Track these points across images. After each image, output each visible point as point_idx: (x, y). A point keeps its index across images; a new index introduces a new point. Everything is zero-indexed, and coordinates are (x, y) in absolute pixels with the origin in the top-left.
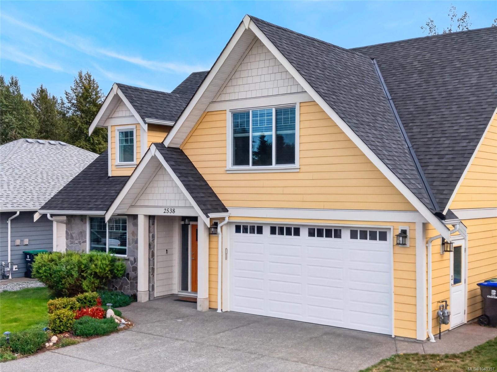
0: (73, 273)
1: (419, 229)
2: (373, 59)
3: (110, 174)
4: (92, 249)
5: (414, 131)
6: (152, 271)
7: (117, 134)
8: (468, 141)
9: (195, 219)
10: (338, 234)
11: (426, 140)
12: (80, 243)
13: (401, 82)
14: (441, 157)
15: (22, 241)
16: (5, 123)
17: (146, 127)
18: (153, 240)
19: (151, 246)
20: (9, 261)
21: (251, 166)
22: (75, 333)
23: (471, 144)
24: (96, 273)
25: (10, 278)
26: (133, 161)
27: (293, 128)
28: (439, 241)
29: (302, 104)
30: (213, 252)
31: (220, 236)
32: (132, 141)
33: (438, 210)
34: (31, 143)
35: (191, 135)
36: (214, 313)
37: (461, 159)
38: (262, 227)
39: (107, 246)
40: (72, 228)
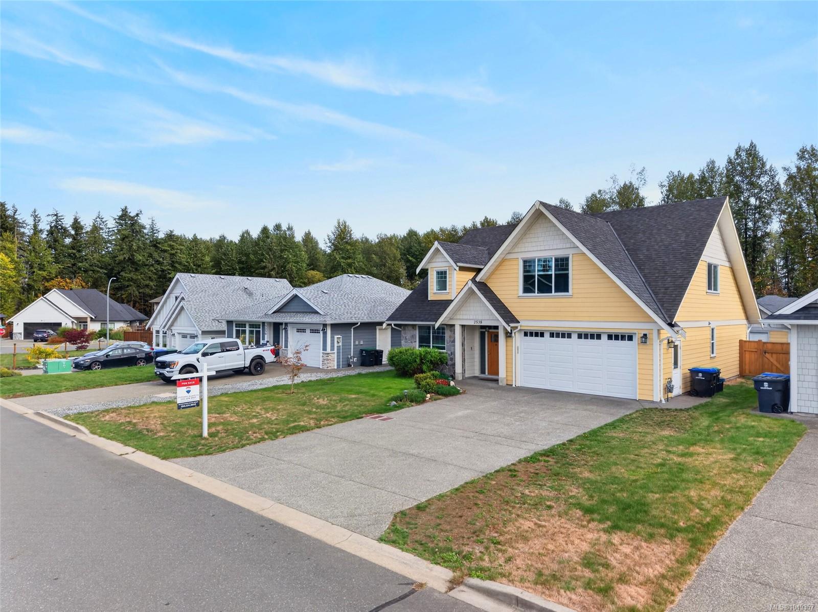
0: (417, 360)
1: (655, 333)
2: (607, 222)
3: (429, 299)
4: (420, 346)
5: (646, 271)
6: (464, 360)
7: (435, 273)
8: (683, 279)
9: (496, 327)
10: (599, 337)
11: (655, 277)
12: (412, 342)
13: (631, 238)
14: (667, 289)
15: (359, 342)
16: (283, 258)
17: (457, 268)
18: (464, 341)
19: (463, 345)
20: (352, 355)
21: (536, 294)
22: (437, 393)
23: (686, 281)
24: (431, 360)
25: (352, 366)
26: (446, 290)
27: (568, 269)
28: (666, 342)
30: (509, 348)
31: (514, 338)
32: (445, 277)
33: (669, 321)
34: (351, 277)
35: (493, 273)
36: (510, 387)
37: (681, 290)
38: (543, 333)
39: (431, 345)
40: (406, 333)
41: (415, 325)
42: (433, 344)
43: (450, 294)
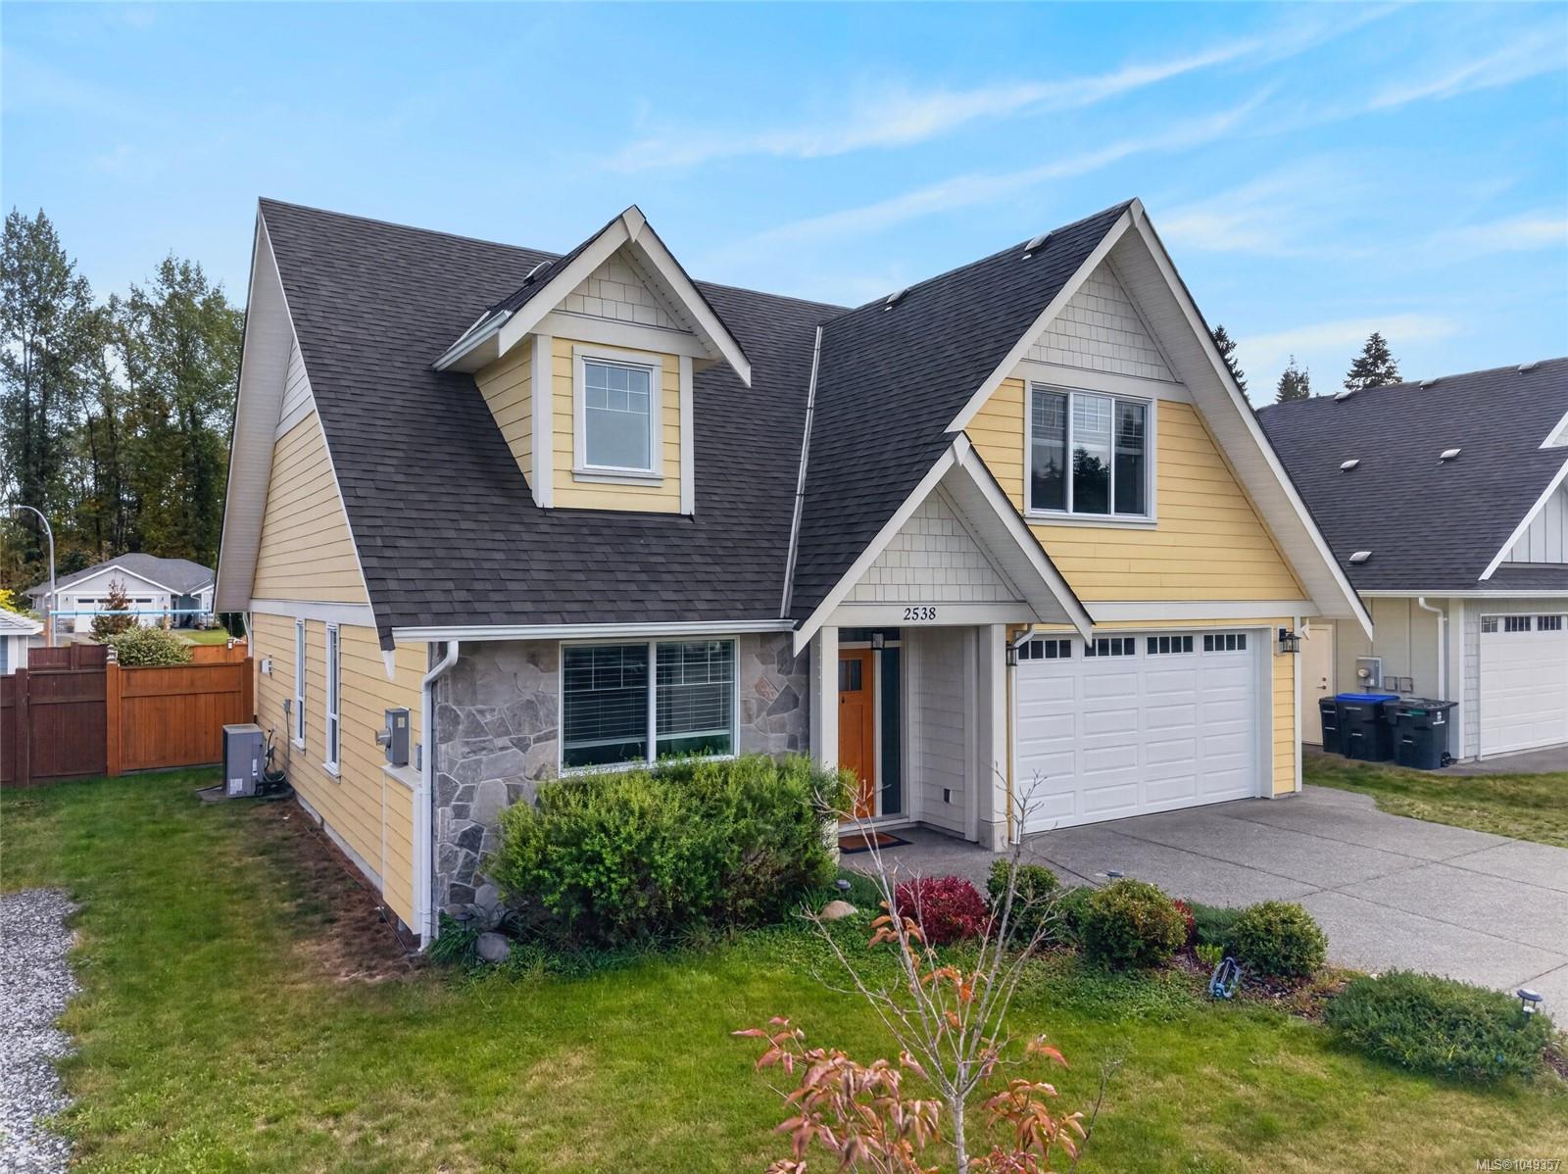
1: (1297, 627)
3: (548, 502)
4: (573, 759)
21: (1070, 513)
27: (1140, 445)
29: (1161, 404)
32: (640, 403)
38: (1069, 641)
39: (653, 738)
40: (474, 693)
41: (551, 644)
42: (659, 731)
43: (670, 487)
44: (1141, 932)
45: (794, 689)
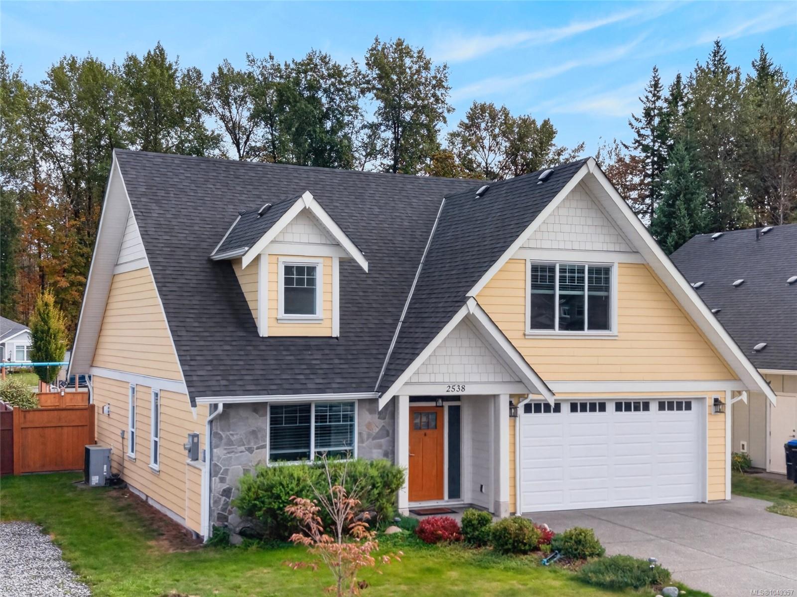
1: (728, 397)
3: (265, 333)
10: (646, 406)
12: (250, 450)
17: (366, 265)
21: (557, 331)
27: (607, 290)
29: (621, 265)
30: (513, 438)
31: (519, 419)
32: (312, 282)
38: (560, 404)
39: (313, 450)
40: (229, 426)
41: (264, 404)
42: (316, 446)
43: (327, 323)
44: (513, 536)
45: (387, 428)
